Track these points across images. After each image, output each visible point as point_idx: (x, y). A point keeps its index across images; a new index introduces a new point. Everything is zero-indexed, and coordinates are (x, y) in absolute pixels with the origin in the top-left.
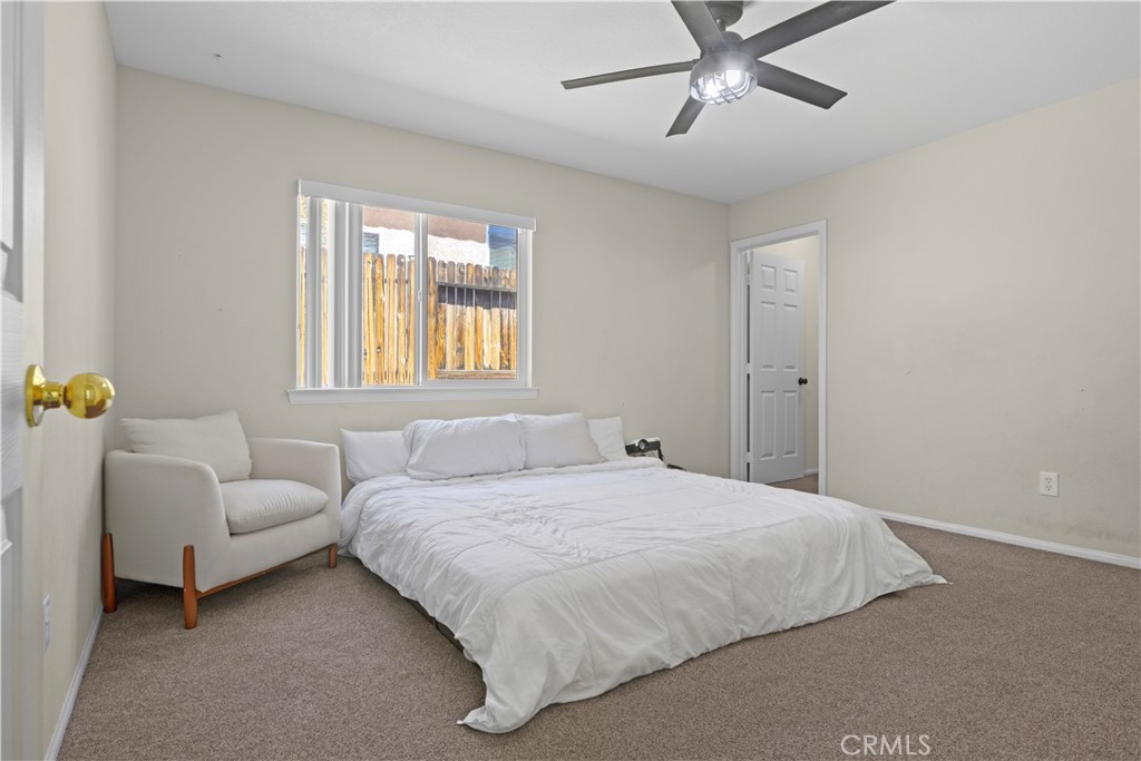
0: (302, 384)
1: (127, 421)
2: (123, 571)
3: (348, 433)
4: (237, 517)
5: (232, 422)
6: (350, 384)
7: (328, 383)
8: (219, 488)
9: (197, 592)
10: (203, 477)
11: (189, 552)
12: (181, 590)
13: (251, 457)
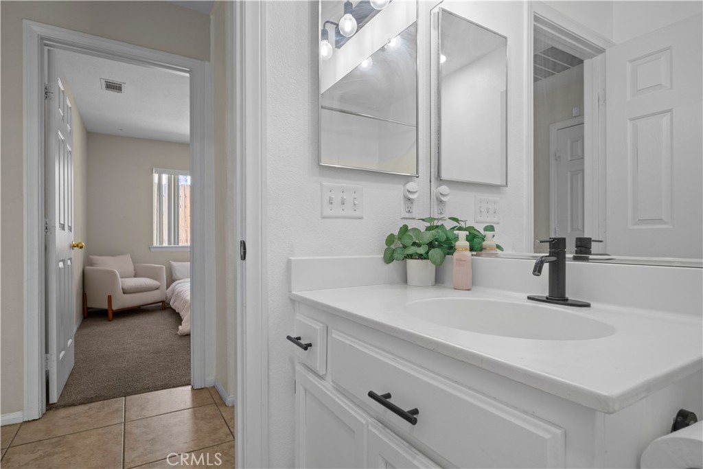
0: (155, 244)
1: (91, 257)
2: (89, 305)
3: (172, 262)
4: (125, 287)
5: (128, 258)
6: (174, 244)
7: (165, 244)
8: (120, 280)
9: (112, 310)
10: (113, 274)
11: (110, 298)
12: (107, 310)
13: (135, 270)
